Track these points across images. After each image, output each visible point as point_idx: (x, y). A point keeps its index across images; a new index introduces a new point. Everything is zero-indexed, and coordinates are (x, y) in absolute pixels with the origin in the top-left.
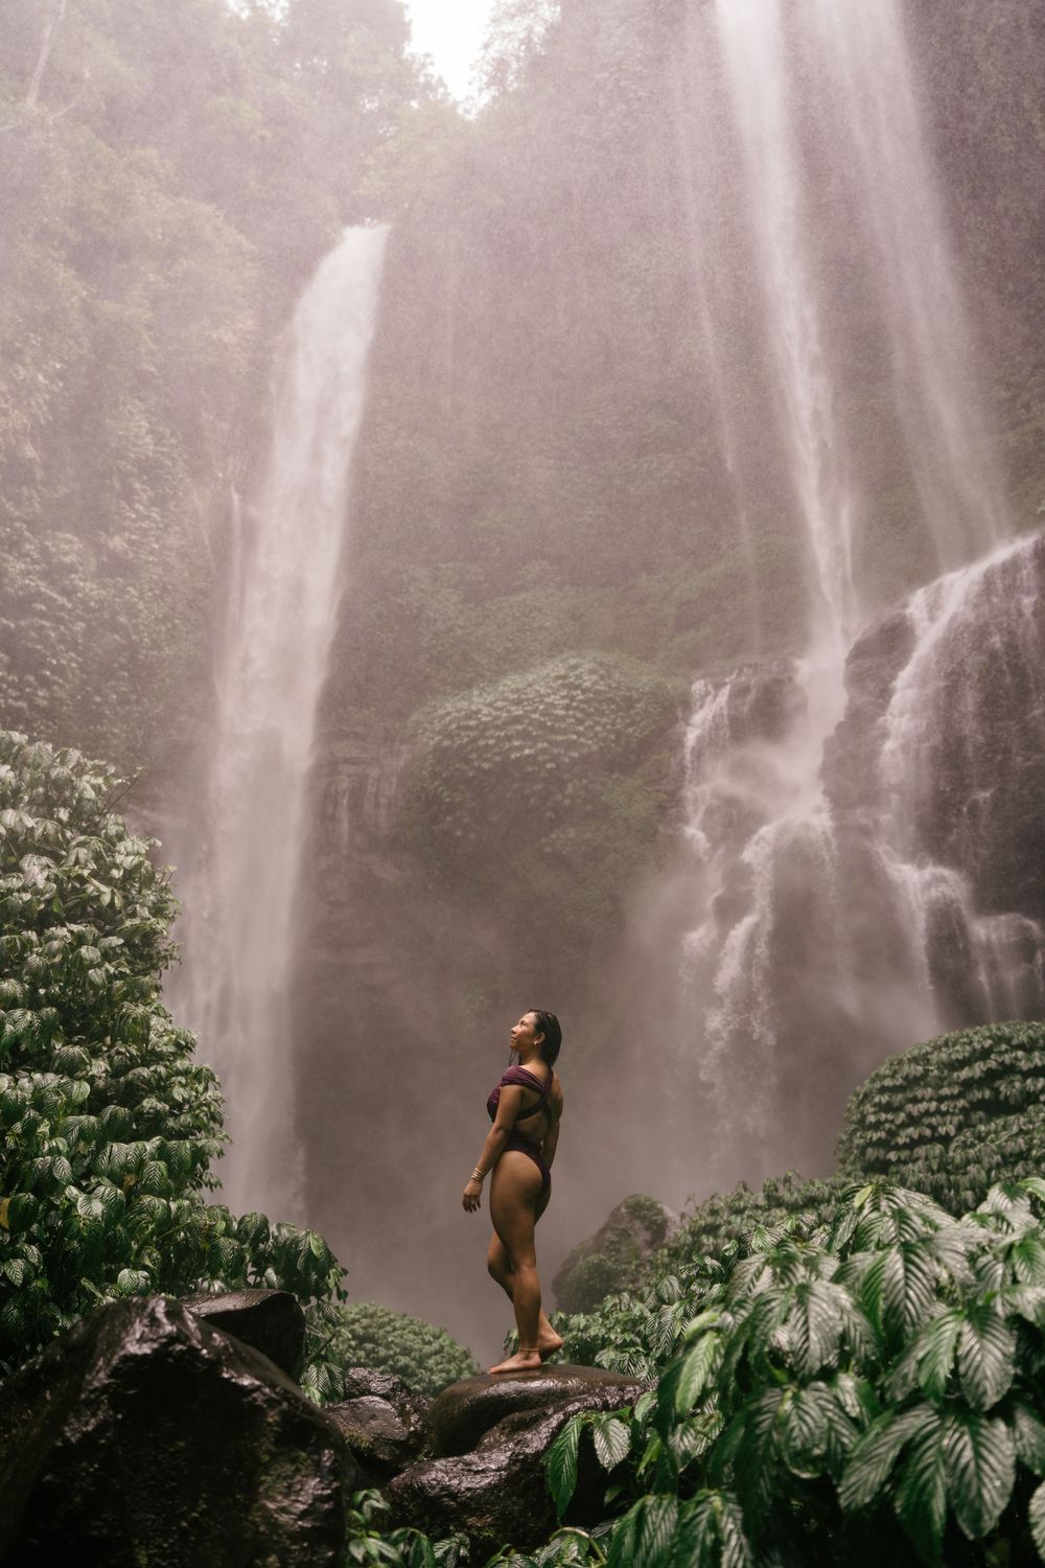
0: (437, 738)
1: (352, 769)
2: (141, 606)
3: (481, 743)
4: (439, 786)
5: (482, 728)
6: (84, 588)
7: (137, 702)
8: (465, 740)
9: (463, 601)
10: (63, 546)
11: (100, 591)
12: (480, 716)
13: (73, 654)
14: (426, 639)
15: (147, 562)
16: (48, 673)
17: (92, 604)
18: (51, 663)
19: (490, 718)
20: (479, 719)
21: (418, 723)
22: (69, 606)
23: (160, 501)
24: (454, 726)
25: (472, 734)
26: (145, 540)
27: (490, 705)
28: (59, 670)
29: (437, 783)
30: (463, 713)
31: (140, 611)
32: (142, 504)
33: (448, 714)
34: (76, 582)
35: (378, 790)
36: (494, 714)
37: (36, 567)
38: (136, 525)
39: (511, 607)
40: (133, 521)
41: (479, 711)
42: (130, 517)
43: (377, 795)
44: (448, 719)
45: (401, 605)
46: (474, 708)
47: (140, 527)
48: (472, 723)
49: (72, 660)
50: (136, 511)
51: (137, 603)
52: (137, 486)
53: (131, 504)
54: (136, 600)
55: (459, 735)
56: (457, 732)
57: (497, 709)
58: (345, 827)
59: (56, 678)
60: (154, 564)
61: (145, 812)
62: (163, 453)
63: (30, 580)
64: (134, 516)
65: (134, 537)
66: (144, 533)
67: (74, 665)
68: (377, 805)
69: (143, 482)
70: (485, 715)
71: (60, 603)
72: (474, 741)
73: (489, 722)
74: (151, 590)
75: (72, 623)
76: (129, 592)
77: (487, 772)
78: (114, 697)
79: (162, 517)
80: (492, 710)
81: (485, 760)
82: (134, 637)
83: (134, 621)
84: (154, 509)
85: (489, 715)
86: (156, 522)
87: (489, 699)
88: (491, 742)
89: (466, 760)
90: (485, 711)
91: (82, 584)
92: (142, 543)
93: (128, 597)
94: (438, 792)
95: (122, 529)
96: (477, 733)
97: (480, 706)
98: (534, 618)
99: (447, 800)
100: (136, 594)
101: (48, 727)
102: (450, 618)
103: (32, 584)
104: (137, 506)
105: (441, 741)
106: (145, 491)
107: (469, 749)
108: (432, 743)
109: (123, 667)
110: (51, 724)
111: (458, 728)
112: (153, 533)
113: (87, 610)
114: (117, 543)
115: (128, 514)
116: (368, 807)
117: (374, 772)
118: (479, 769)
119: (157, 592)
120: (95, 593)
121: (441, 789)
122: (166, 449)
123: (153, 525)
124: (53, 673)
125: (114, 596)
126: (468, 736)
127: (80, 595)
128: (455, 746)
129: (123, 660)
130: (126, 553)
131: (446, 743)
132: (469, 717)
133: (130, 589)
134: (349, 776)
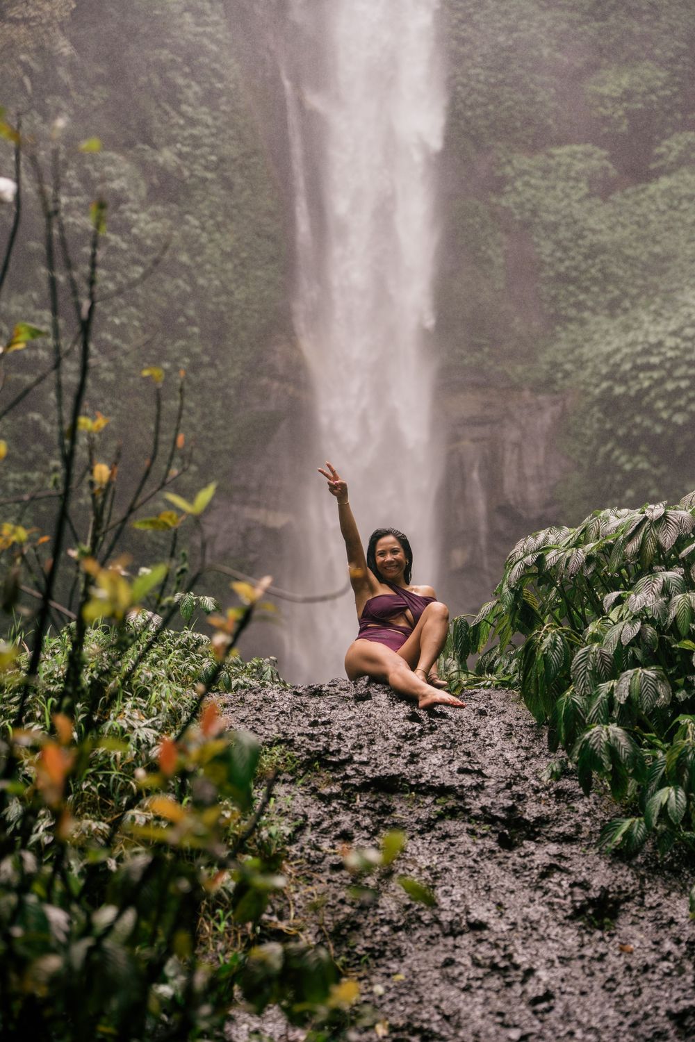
0: (605, 385)
1: (479, 431)
2: (204, 238)
3: (670, 386)
4: (612, 450)
5: (668, 365)
6: (137, 221)
7: (212, 365)
8: (646, 384)
9: (588, 196)
10: (107, 169)
11: (155, 224)
12: (663, 350)
13: (133, 310)
14: (548, 252)
15: (204, 180)
16: (109, 337)
17: (149, 242)
18: (112, 322)
19: (678, 353)
20: (664, 354)
21: (555, 365)
22: (124, 246)
23: (210, 98)
24: (627, 366)
25: (656, 375)
26: (198, 152)
27: (674, 334)
28: (120, 332)
29: (609, 446)
30: (639, 348)
31: (202, 247)
32: (190, 105)
33: (618, 350)
34: (128, 214)
35: (520, 458)
36: (683, 345)
37: (78, 198)
38: (186, 134)
39: (652, 198)
40: (182, 128)
41: (660, 344)
42: (178, 124)
43: (520, 466)
44: (618, 357)
45: (506, 209)
46: (653, 339)
47: (192, 136)
48: (655, 360)
49: (130, 317)
50: (182, 115)
51: (199, 236)
52: (180, 81)
53: (176, 103)
54: (198, 231)
55: (636, 378)
56: (634, 373)
57: (686, 339)
58: (481, 507)
59: (117, 342)
60: (212, 181)
61: (234, 508)
62: (204, 34)
63: (73, 216)
64: (182, 122)
65: (186, 149)
66: (196, 142)
67: (136, 323)
68: (522, 478)
69: (185, 76)
70: (671, 349)
71: (112, 243)
72: (660, 382)
73: (677, 357)
74: (212, 216)
75: (127, 267)
76: (187, 223)
77: (680, 429)
78: (187, 360)
79: (215, 119)
80: (679, 340)
81: (679, 410)
82: (201, 281)
83: (199, 259)
84: (204, 109)
85: (676, 348)
86: (208, 126)
87: (673, 326)
88: (684, 384)
89: (649, 411)
90: (670, 342)
91: (135, 216)
92: (196, 157)
93: (186, 228)
94: (613, 457)
95: (171, 141)
96: (663, 373)
97: (661, 337)
98: (685, 210)
99: (628, 467)
100: (196, 223)
101: (116, 407)
102: (575, 222)
103: (78, 222)
104: (184, 108)
105: (610, 389)
106: (189, 86)
107: (653, 394)
108: (597, 391)
109: (191, 322)
110: (119, 403)
111: (636, 368)
112: (207, 141)
113: (144, 250)
114: (167, 156)
115: (174, 121)
116: (510, 482)
117: (513, 434)
118: (667, 423)
119: (220, 219)
120: (150, 226)
121: (617, 453)
122: (209, 29)
123: (207, 132)
124: (116, 336)
125: (171, 228)
126: (651, 378)
127: (135, 231)
128: (632, 393)
129: (191, 313)
130: (179, 170)
131: (619, 390)
132: (647, 352)
133: (188, 217)
134: (474, 440)
